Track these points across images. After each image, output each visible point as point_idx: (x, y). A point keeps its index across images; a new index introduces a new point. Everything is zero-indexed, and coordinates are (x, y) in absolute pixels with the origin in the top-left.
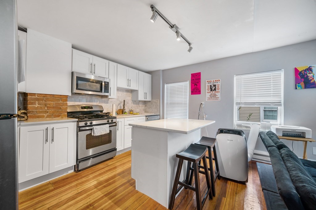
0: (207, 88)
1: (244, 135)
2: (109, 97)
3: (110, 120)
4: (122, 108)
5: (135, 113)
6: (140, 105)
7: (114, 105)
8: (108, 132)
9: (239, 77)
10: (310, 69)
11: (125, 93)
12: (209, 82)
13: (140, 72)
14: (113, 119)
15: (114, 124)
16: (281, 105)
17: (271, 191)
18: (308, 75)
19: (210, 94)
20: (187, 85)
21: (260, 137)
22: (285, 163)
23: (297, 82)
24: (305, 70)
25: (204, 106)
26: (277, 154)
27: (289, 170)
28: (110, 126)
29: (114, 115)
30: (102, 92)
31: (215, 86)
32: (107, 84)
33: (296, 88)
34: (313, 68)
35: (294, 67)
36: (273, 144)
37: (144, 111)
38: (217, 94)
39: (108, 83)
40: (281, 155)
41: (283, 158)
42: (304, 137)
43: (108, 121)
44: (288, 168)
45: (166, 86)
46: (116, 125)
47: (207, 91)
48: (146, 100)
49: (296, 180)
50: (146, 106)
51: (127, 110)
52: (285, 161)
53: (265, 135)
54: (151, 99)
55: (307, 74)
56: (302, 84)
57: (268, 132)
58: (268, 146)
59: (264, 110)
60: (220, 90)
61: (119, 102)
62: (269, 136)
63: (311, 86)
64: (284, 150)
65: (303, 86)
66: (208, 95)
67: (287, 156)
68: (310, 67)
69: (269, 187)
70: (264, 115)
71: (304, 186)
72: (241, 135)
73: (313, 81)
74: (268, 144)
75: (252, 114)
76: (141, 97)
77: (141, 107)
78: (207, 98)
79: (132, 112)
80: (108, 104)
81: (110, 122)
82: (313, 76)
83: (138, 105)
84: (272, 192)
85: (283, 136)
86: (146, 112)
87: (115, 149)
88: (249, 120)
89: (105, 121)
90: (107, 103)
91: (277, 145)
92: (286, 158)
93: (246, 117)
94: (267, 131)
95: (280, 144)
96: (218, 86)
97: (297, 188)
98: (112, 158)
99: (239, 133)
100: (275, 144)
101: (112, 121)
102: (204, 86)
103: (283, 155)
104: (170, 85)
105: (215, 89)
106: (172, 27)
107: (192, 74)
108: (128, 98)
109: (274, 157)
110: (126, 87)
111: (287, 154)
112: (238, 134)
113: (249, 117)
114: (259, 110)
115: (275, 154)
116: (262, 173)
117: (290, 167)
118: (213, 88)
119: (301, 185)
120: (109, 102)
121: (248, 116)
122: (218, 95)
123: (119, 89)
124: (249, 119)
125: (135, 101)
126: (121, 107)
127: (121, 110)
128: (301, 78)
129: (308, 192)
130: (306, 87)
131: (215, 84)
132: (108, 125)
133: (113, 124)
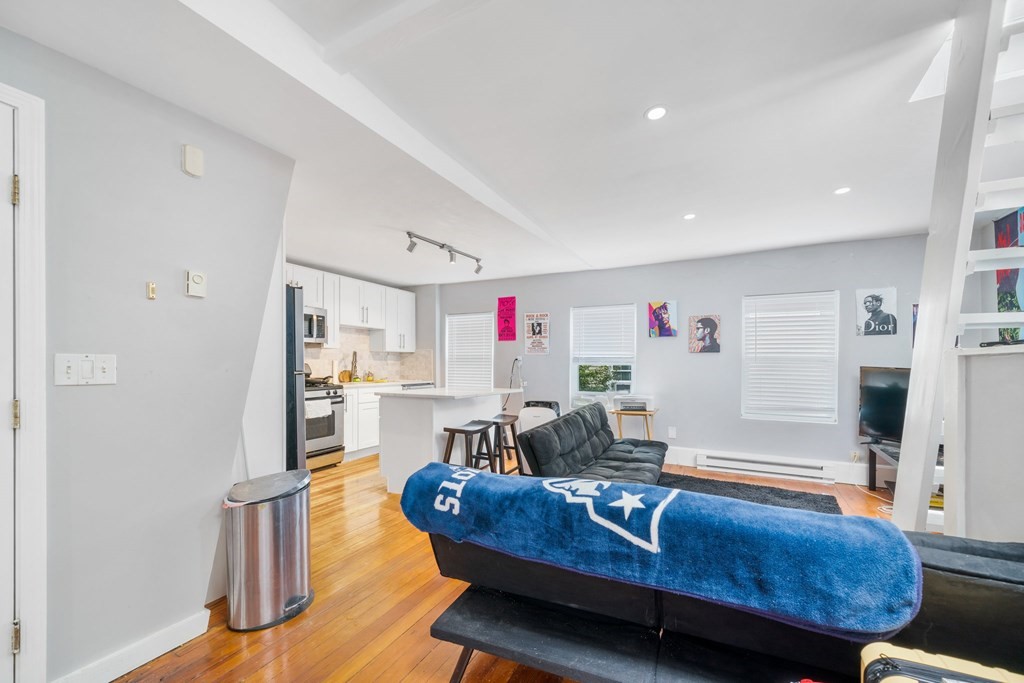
0: (526, 329)
2: (325, 345)
3: (332, 391)
4: (349, 368)
5: (377, 378)
6: (389, 362)
7: (336, 363)
8: (330, 413)
9: (577, 310)
10: (664, 307)
11: (355, 336)
12: (530, 317)
13: (388, 288)
14: (338, 390)
15: (340, 399)
18: (663, 315)
19: (531, 340)
20: (490, 321)
24: (660, 308)
25: (521, 363)
28: (332, 403)
29: (335, 381)
30: (312, 336)
31: (539, 325)
32: (322, 321)
33: (650, 336)
34: (668, 306)
35: (648, 302)
37: (398, 377)
38: (543, 340)
39: (323, 317)
42: (645, 410)
43: (328, 393)
45: (448, 319)
46: (342, 402)
47: (526, 335)
48: (402, 350)
50: (402, 364)
51: (360, 373)
54: (414, 348)
55: (661, 314)
56: (656, 329)
60: (548, 334)
61: (341, 356)
63: (667, 333)
65: (658, 332)
66: (528, 343)
68: (665, 303)
72: (553, 408)
73: (668, 326)
76: (392, 345)
77: (392, 366)
78: (526, 349)
79: (371, 378)
80: (318, 361)
81: (332, 394)
82: (668, 318)
83: (384, 362)
86: (403, 377)
87: (340, 448)
89: (323, 393)
90: (318, 358)
96: (545, 326)
98: (334, 465)
99: (550, 405)
101: (336, 393)
102: (522, 325)
104: (456, 319)
105: (540, 332)
106: (442, 246)
107: (499, 299)
108: (363, 346)
110: (360, 324)
112: (548, 407)
118: (537, 330)
120: (321, 355)
122: (546, 342)
123: (343, 328)
125: (378, 353)
126: (346, 366)
127: (347, 374)
128: (656, 320)
130: (661, 335)
131: (540, 322)
132: (329, 401)
133: (338, 400)
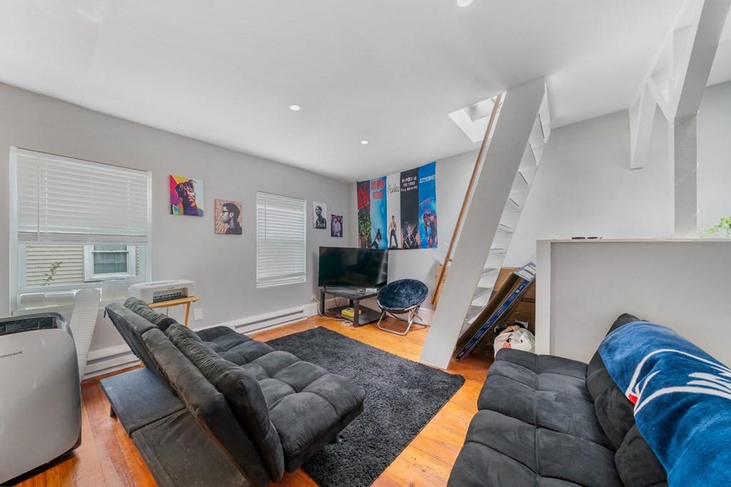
1: (64, 324)
10: (190, 184)
16: (147, 242)
17: (148, 424)
18: (189, 193)
21: (110, 316)
22: (183, 352)
23: (173, 202)
24: (184, 185)
26: (165, 341)
27: (195, 361)
33: (172, 213)
34: (194, 184)
35: (169, 174)
36: (150, 324)
40: (171, 339)
41: (176, 344)
42: (186, 297)
44: (192, 358)
49: (212, 373)
52: (183, 349)
53: (122, 309)
55: (186, 191)
56: (181, 207)
57: (128, 301)
58: (140, 330)
59: (95, 254)
62: (132, 308)
63: (192, 212)
64: (174, 328)
65: (182, 209)
67: (184, 338)
68: (190, 180)
69: (142, 418)
70: (95, 264)
71: (227, 375)
72: (56, 327)
73: (193, 205)
74: (139, 327)
75: (61, 265)
82: (194, 197)
84: (151, 423)
85: (154, 303)
88: (51, 281)
91: (157, 323)
92: (182, 342)
93: (42, 274)
94: (124, 298)
95: (163, 318)
97: (217, 386)
99: (47, 322)
100: (152, 321)
103: (175, 339)
109: (163, 349)
111: (182, 335)
112: (41, 328)
113: (50, 274)
114: (81, 253)
115: (162, 343)
116: (119, 398)
117: (196, 354)
119: (221, 376)
121: (49, 269)
124: (50, 278)
128: (179, 196)
129: (234, 382)
130: (185, 213)
